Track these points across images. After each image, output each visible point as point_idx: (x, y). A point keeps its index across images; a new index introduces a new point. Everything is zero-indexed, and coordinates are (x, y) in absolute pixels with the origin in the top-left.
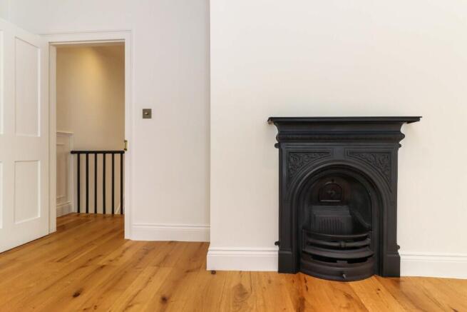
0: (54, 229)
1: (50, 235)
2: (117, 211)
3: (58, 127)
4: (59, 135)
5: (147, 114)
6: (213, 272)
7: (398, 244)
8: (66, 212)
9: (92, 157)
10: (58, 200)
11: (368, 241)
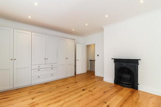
0: (86, 72)
1: (86, 73)
2: (93, 71)
3: (87, 56)
4: (87, 57)
5: (98, 55)
6: (104, 81)
7: (138, 83)
8: (88, 70)
9: (92, 61)
10: (87, 68)
11: (131, 81)
